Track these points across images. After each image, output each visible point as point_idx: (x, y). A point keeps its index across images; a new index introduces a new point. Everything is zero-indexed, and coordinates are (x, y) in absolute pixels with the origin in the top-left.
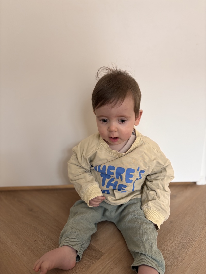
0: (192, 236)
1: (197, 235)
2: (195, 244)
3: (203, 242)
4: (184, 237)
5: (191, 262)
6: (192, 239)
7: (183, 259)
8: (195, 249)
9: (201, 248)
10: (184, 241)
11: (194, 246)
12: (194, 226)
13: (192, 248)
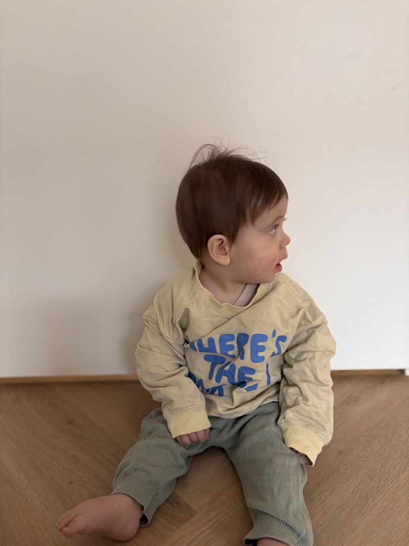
0: (378, 483)
1: (390, 482)
2: (382, 500)
3: (401, 495)
4: (362, 484)
5: (369, 538)
6: (379, 490)
7: (354, 531)
8: (381, 511)
9: (394, 508)
10: (361, 492)
11: (379, 504)
12: (386, 463)
13: (375, 509)
